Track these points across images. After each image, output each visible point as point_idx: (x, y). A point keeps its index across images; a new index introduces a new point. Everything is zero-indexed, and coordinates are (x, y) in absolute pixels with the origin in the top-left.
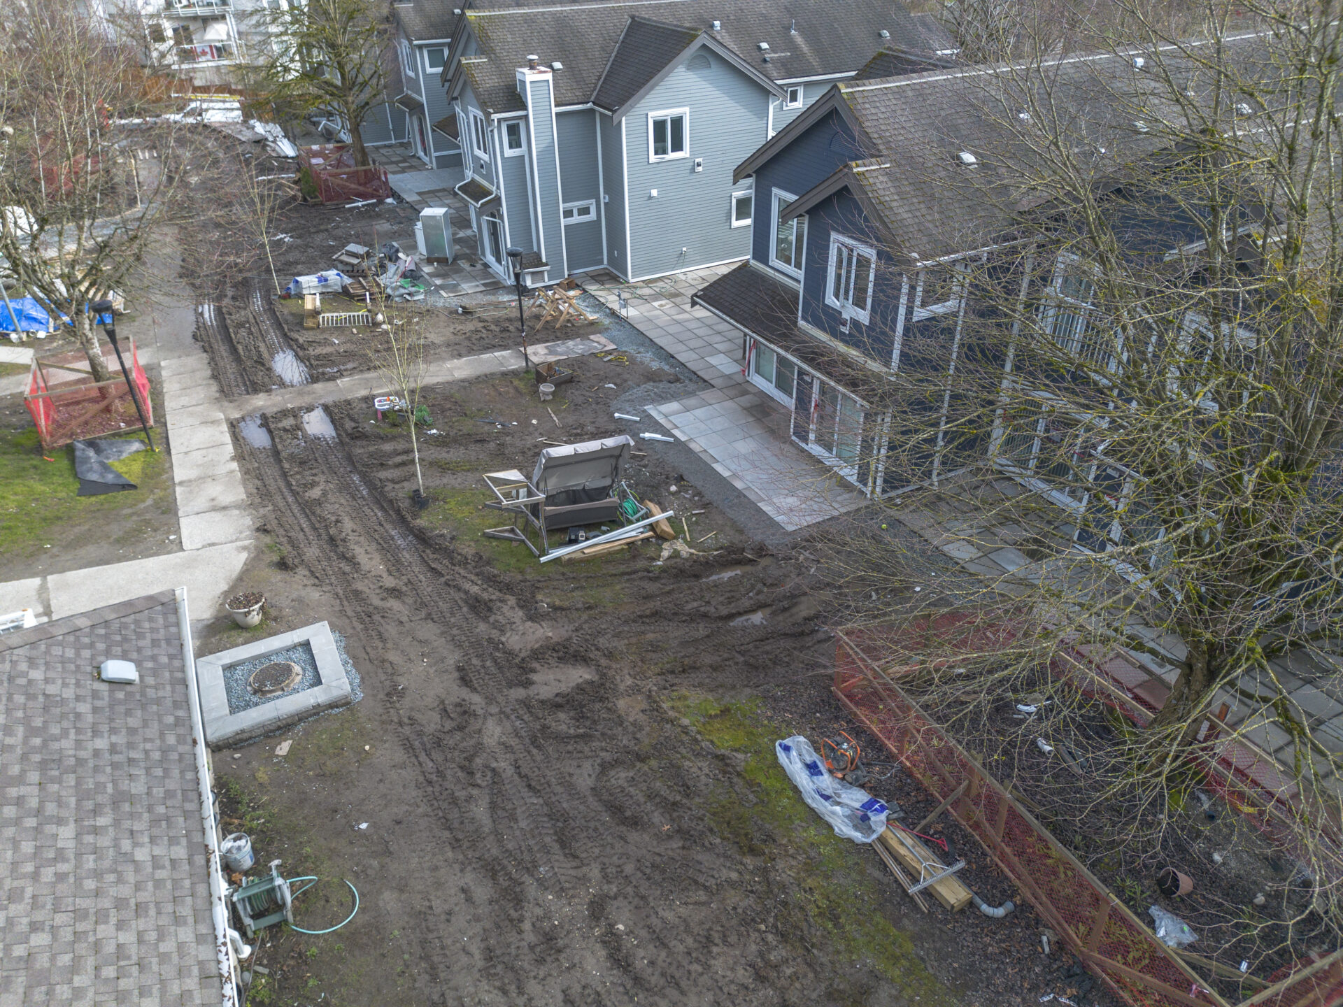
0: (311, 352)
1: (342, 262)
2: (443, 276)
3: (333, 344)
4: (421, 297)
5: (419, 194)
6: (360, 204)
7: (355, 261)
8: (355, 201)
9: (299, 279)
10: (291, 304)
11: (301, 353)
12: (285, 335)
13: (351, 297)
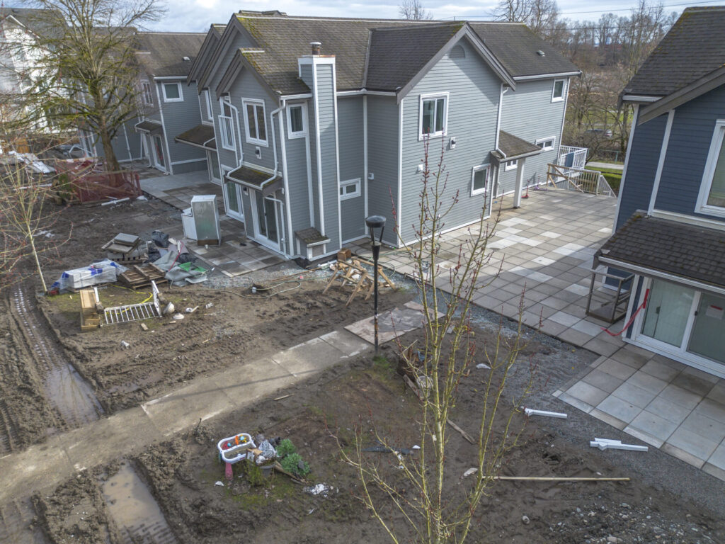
0: (97, 363)
1: (111, 251)
2: (219, 256)
3: (122, 348)
4: (205, 279)
5: (165, 192)
6: (115, 202)
7: (126, 249)
8: (110, 200)
9: (69, 272)
10: (63, 303)
11: (83, 368)
12: (58, 343)
13: (129, 286)
